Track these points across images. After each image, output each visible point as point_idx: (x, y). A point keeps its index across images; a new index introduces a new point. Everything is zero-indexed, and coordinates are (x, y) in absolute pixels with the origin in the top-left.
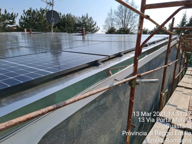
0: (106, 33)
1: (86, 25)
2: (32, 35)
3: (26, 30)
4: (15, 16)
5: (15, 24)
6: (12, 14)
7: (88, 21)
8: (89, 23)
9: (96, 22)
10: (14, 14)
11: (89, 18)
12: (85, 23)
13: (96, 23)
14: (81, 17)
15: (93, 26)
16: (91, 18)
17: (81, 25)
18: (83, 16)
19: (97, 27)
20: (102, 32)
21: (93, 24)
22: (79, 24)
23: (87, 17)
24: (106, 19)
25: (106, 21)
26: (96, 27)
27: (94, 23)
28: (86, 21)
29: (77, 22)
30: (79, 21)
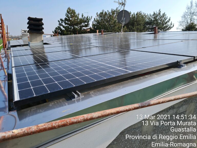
0: (183, 30)
1: (157, 23)
2: (103, 35)
3: (98, 31)
4: (89, 19)
5: (89, 26)
6: (87, 17)
7: (160, 18)
8: (162, 19)
9: (170, 18)
10: (88, 18)
11: (162, 14)
12: (156, 20)
13: (169, 20)
14: (152, 14)
15: (166, 22)
16: (164, 14)
17: (152, 23)
18: (154, 13)
19: (171, 24)
20: (177, 29)
21: (166, 21)
22: (149, 22)
23: (159, 14)
24: (183, 14)
25: (184, 16)
26: (169, 23)
27: (168, 20)
28: (157, 18)
29: (147, 20)
30: (150, 18)
